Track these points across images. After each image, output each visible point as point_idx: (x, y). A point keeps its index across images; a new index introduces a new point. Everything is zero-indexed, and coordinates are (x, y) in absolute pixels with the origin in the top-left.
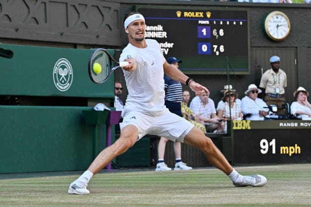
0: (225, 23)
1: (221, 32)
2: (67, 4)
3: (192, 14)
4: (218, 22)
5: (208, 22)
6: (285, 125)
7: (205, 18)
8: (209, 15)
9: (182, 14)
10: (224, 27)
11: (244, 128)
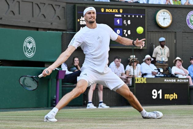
0: (131, 16)
1: (129, 22)
2: (33, 3)
3: (111, 11)
4: (127, 16)
5: (120, 16)
6: (168, 81)
7: (119, 13)
8: (121, 11)
9: (105, 10)
10: (131, 19)
11: (142, 82)
